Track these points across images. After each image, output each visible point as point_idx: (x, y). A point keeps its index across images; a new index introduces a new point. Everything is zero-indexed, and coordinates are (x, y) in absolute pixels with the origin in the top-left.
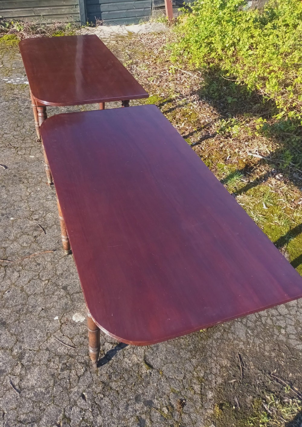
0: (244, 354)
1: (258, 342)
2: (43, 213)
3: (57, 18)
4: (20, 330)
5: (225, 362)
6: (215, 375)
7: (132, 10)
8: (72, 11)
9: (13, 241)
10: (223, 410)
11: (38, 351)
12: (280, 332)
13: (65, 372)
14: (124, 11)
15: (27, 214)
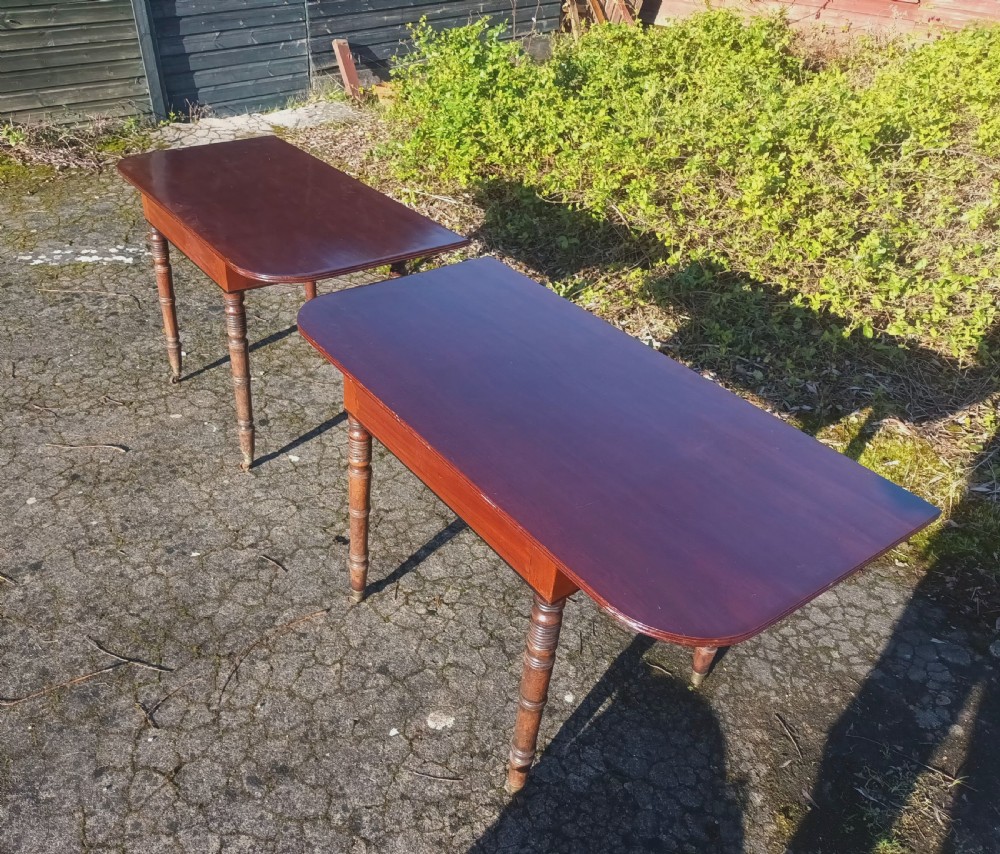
0: (786, 712)
1: (800, 684)
2: (262, 530)
3: (97, 109)
4: (328, 774)
5: (757, 734)
6: (751, 760)
7: (266, 80)
8: (131, 90)
9: (220, 601)
10: (791, 818)
11: (384, 806)
12: (830, 657)
13: (462, 831)
14: (249, 83)
15: (225, 538)
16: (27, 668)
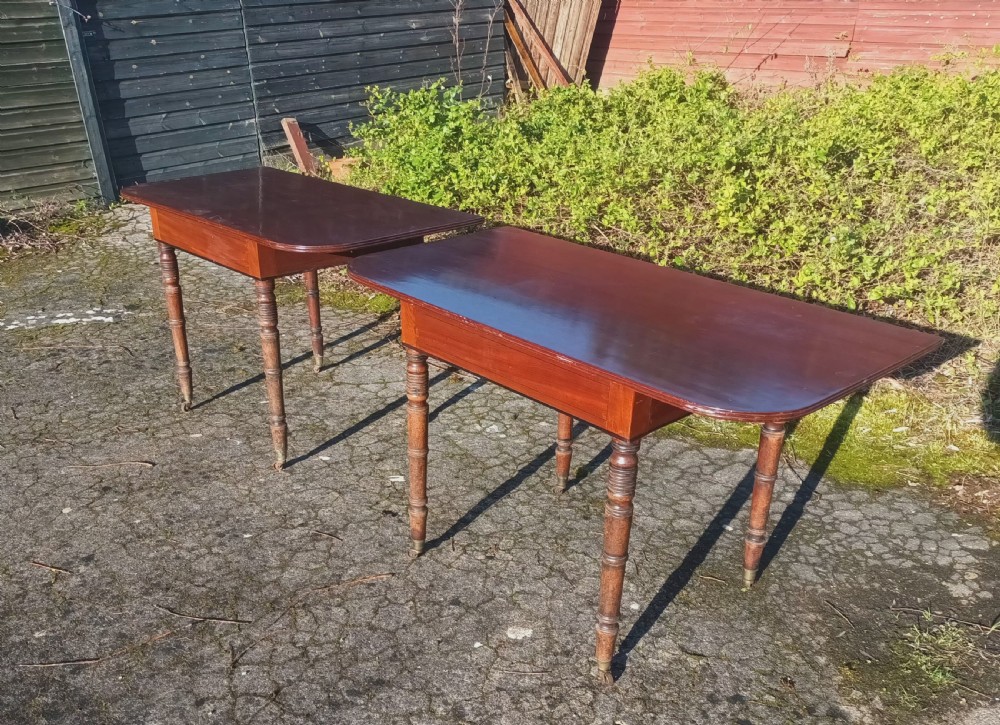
0: (834, 598)
1: (842, 578)
2: (309, 513)
4: (424, 681)
5: (812, 617)
6: (809, 634)
7: (216, 161)
8: (78, 174)
9: (282, 568)
10: (855, 670)
11: (483, 697)
12: (864, 556)
13: (560, 707)
14: (199, 164)
15: (275, 521)
16: (104, 634)
